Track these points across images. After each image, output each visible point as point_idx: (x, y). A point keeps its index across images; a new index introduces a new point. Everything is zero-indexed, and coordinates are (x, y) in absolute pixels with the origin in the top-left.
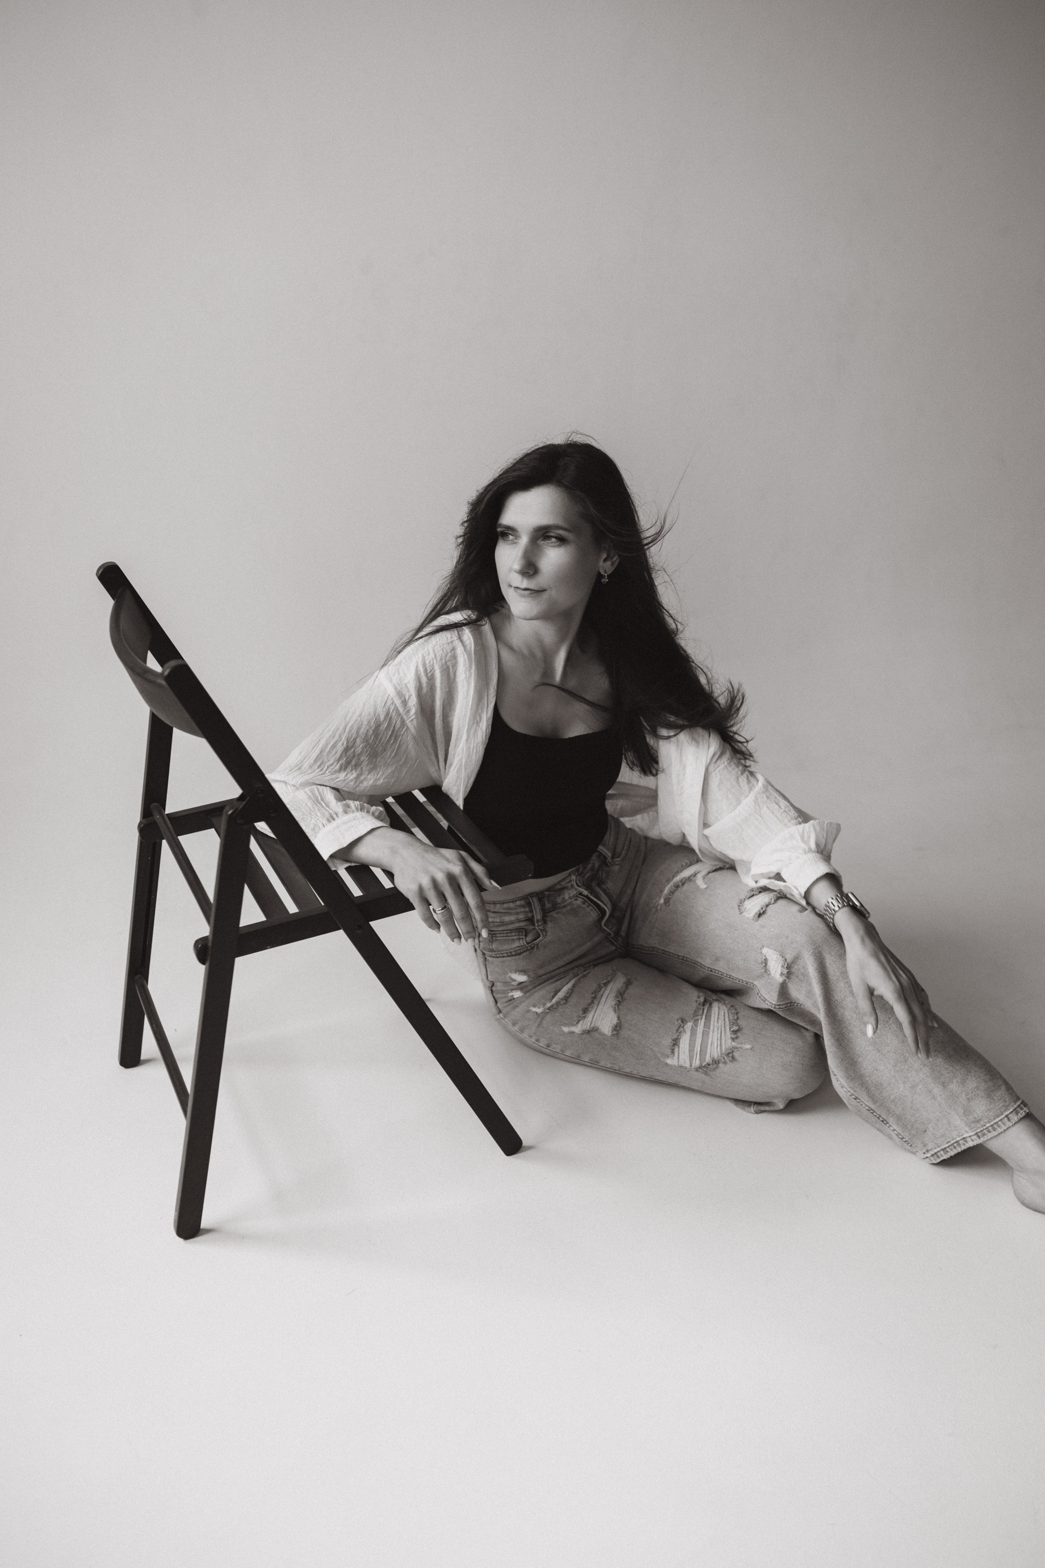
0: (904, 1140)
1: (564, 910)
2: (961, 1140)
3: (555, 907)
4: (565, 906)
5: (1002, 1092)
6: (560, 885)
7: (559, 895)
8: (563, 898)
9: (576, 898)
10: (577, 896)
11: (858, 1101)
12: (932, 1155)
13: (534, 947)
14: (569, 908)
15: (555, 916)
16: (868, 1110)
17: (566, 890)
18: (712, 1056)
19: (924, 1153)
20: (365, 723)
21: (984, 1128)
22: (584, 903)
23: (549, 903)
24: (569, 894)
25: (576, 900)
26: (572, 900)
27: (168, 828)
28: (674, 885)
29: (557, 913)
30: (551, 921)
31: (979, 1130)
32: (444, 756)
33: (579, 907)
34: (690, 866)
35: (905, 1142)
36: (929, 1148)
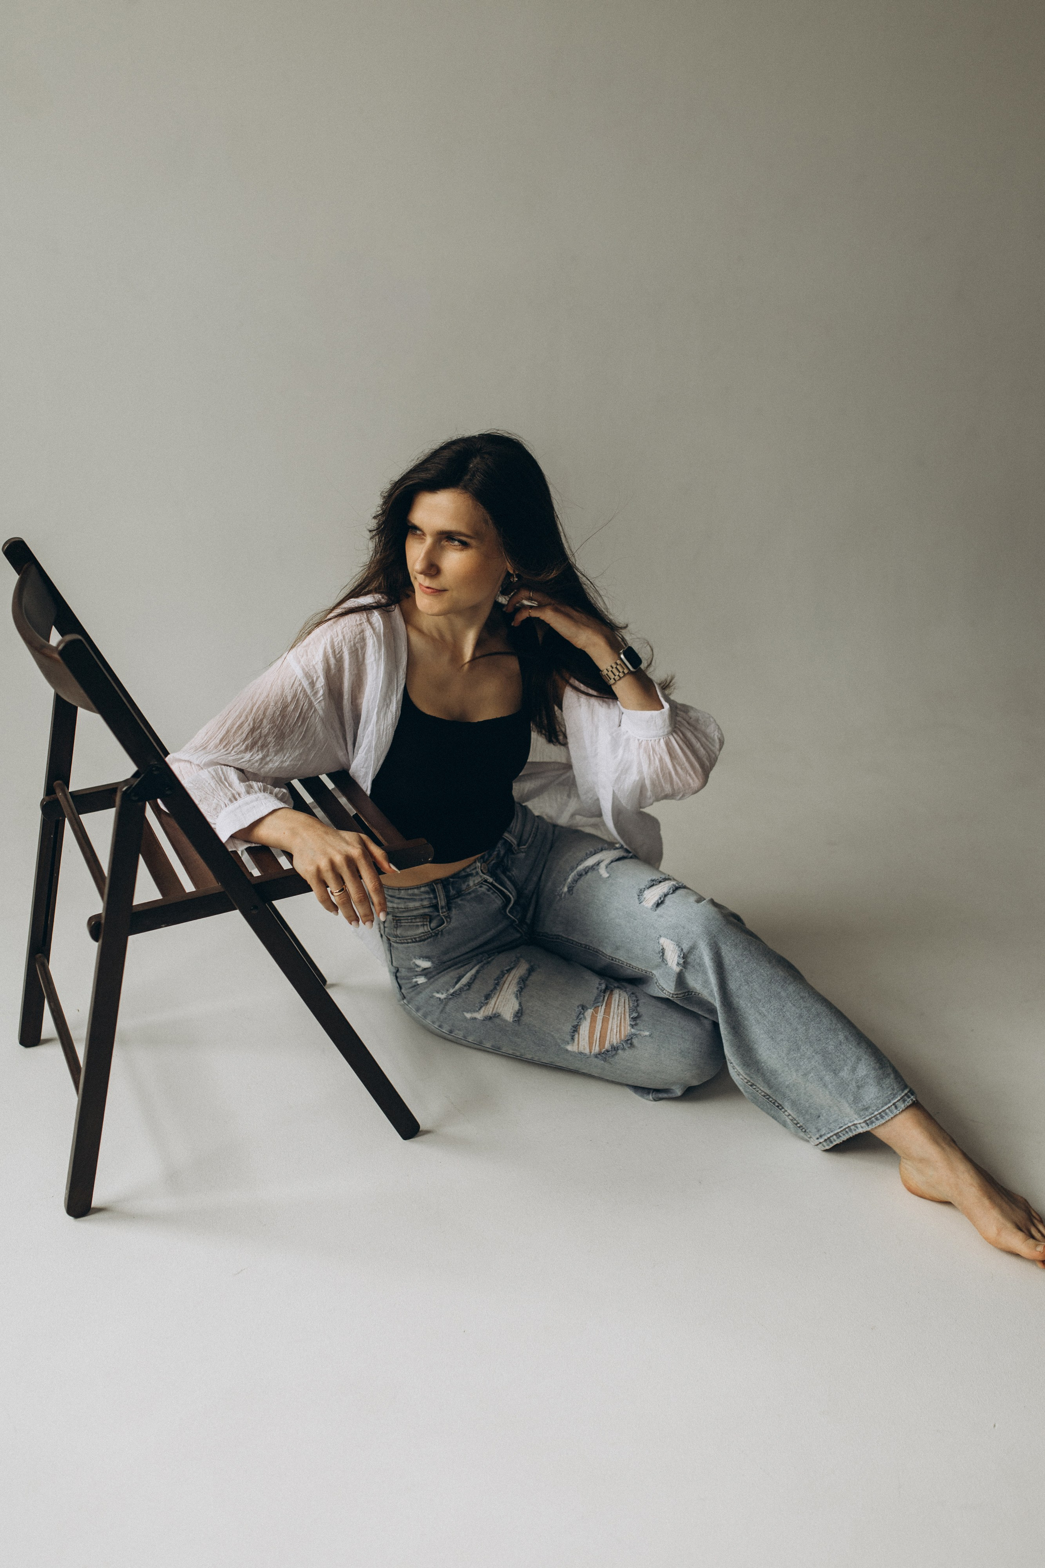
0: (799, 1125)
1: (469, 897)
2: (852, 1125)
3: (459, 894)
4: (469, 893)
5: (889, 1081)
6: (465, 872)
7: (464, 882)
8: (468, 885)
9: (481, 885)
10: (482, 883)
11: (754, 1087)
12: (825, 1140)
13: (438, 933)
14: (473, 895)
15: (460, 902)
16: (764, 1096)
17: (470, 877)
18: (611, 1043)
19: (818, 1139)
20: (272, 704)
21: (873, 1115)
22: (488, 890)
23: (453, 890)
24: (474, 881)
25: (481, 887)
26: (477, 887)
27: (70, 806)
28: (577, 874)
29: (461, 900)
30: (455, 908)
31: (867, 1118)
32: (352, 739)
33: (484, 893)
34: (594, 854)
35: (799, 1127)
36: (823, 1133)
